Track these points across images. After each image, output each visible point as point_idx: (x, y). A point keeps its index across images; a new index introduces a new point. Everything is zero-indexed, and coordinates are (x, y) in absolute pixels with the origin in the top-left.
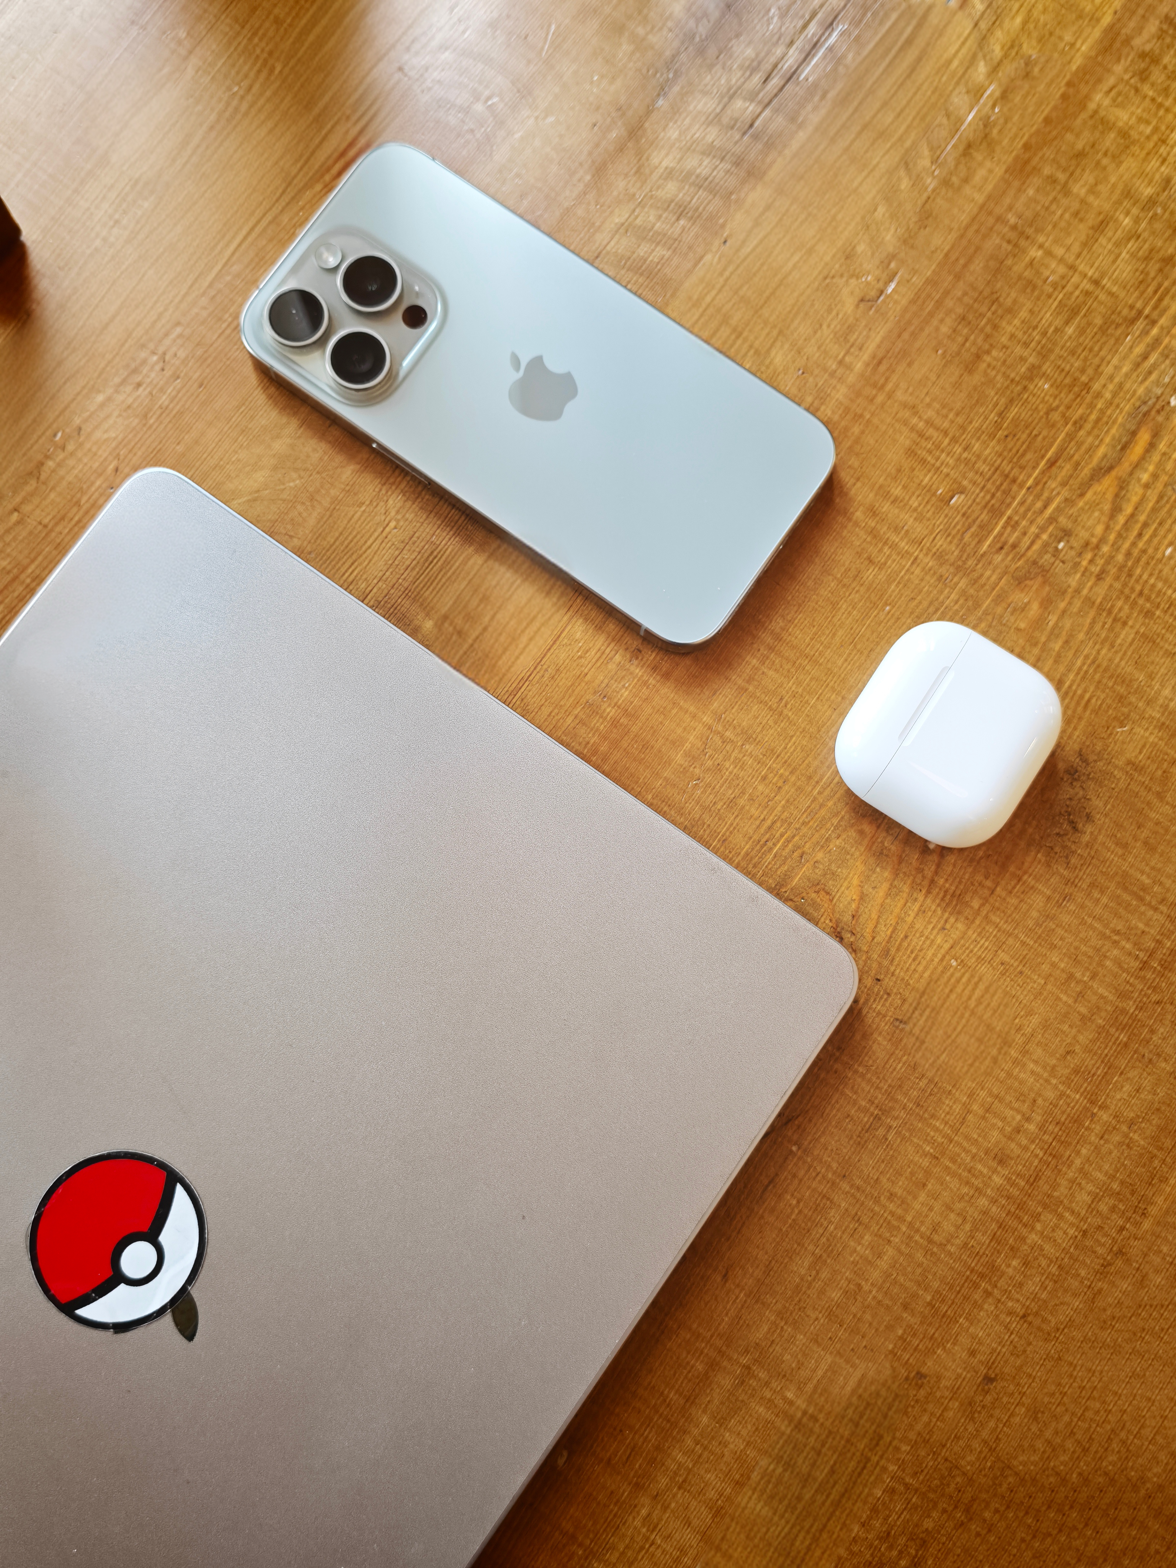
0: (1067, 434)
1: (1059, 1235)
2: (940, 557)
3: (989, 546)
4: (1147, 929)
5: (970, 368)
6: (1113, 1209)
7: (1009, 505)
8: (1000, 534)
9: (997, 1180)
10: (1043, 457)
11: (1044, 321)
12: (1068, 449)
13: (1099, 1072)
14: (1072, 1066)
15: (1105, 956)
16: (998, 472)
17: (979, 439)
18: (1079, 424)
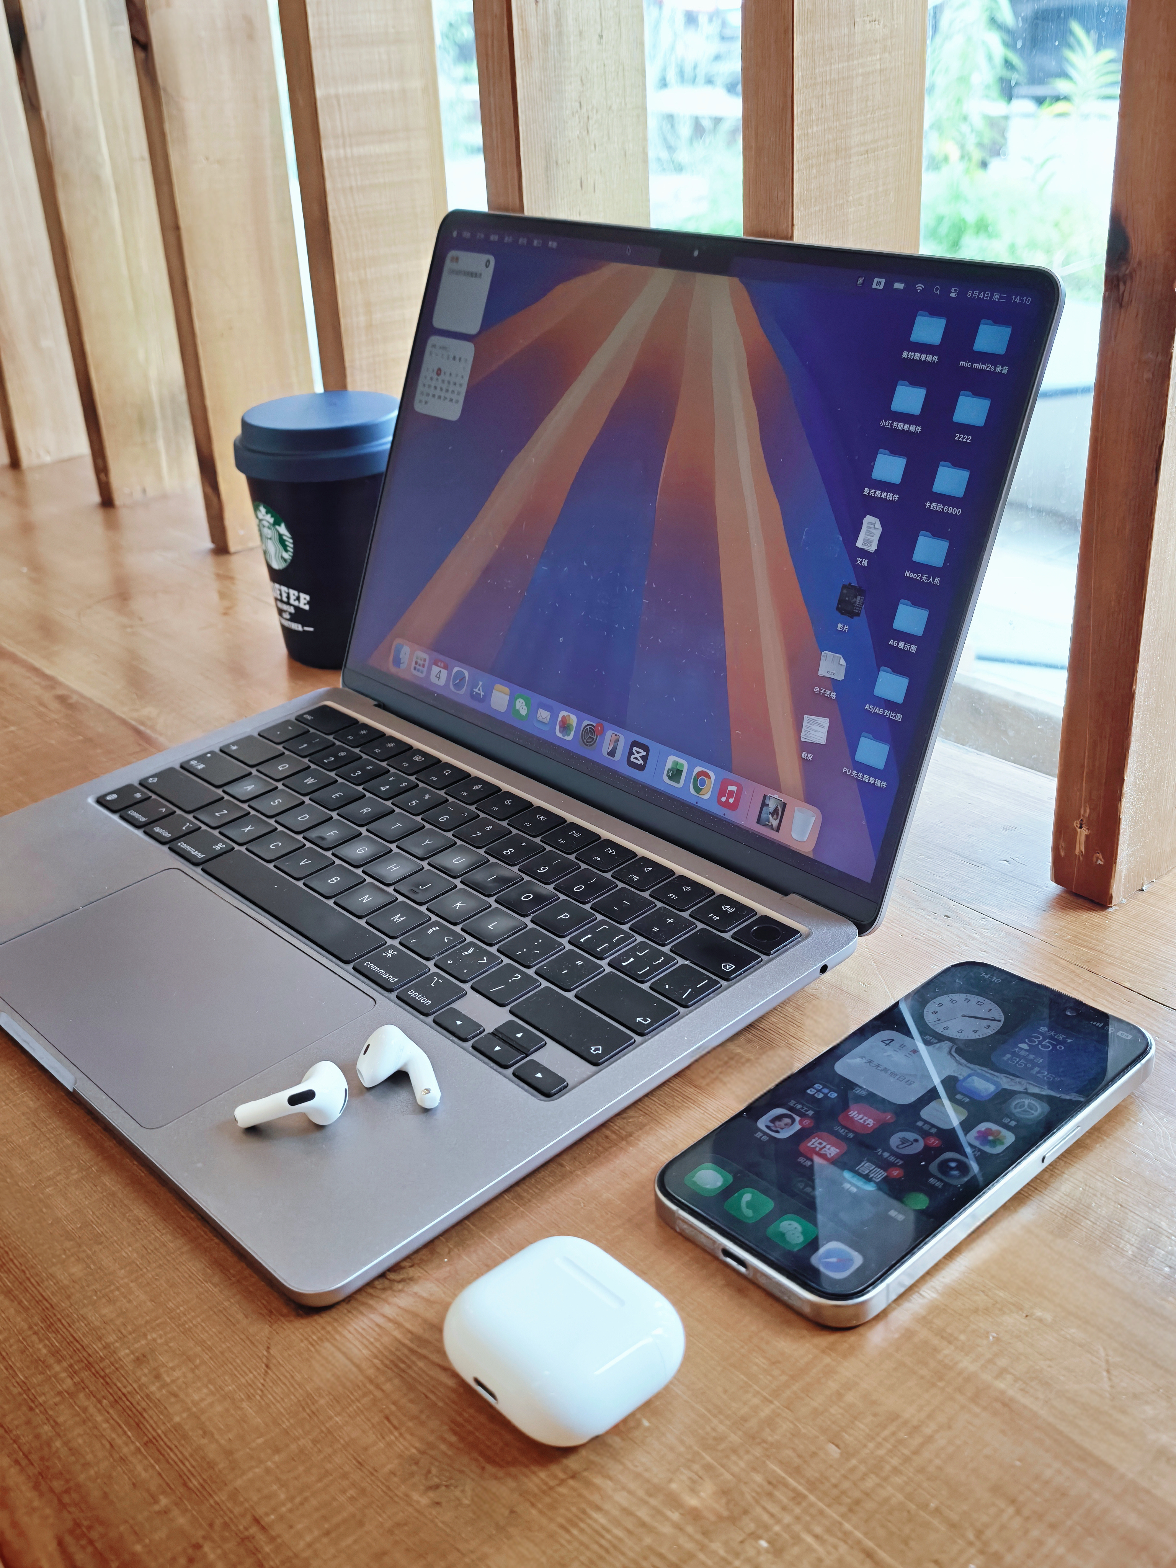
2: (769, 1423)
3: (774, 1471)
4: (293, 1531)
6: (38, 1437)
7: (821, 1500)
9: (123, 1353)
15: (283, 1486)
16: (864, 1496)
17: (908, 1484)
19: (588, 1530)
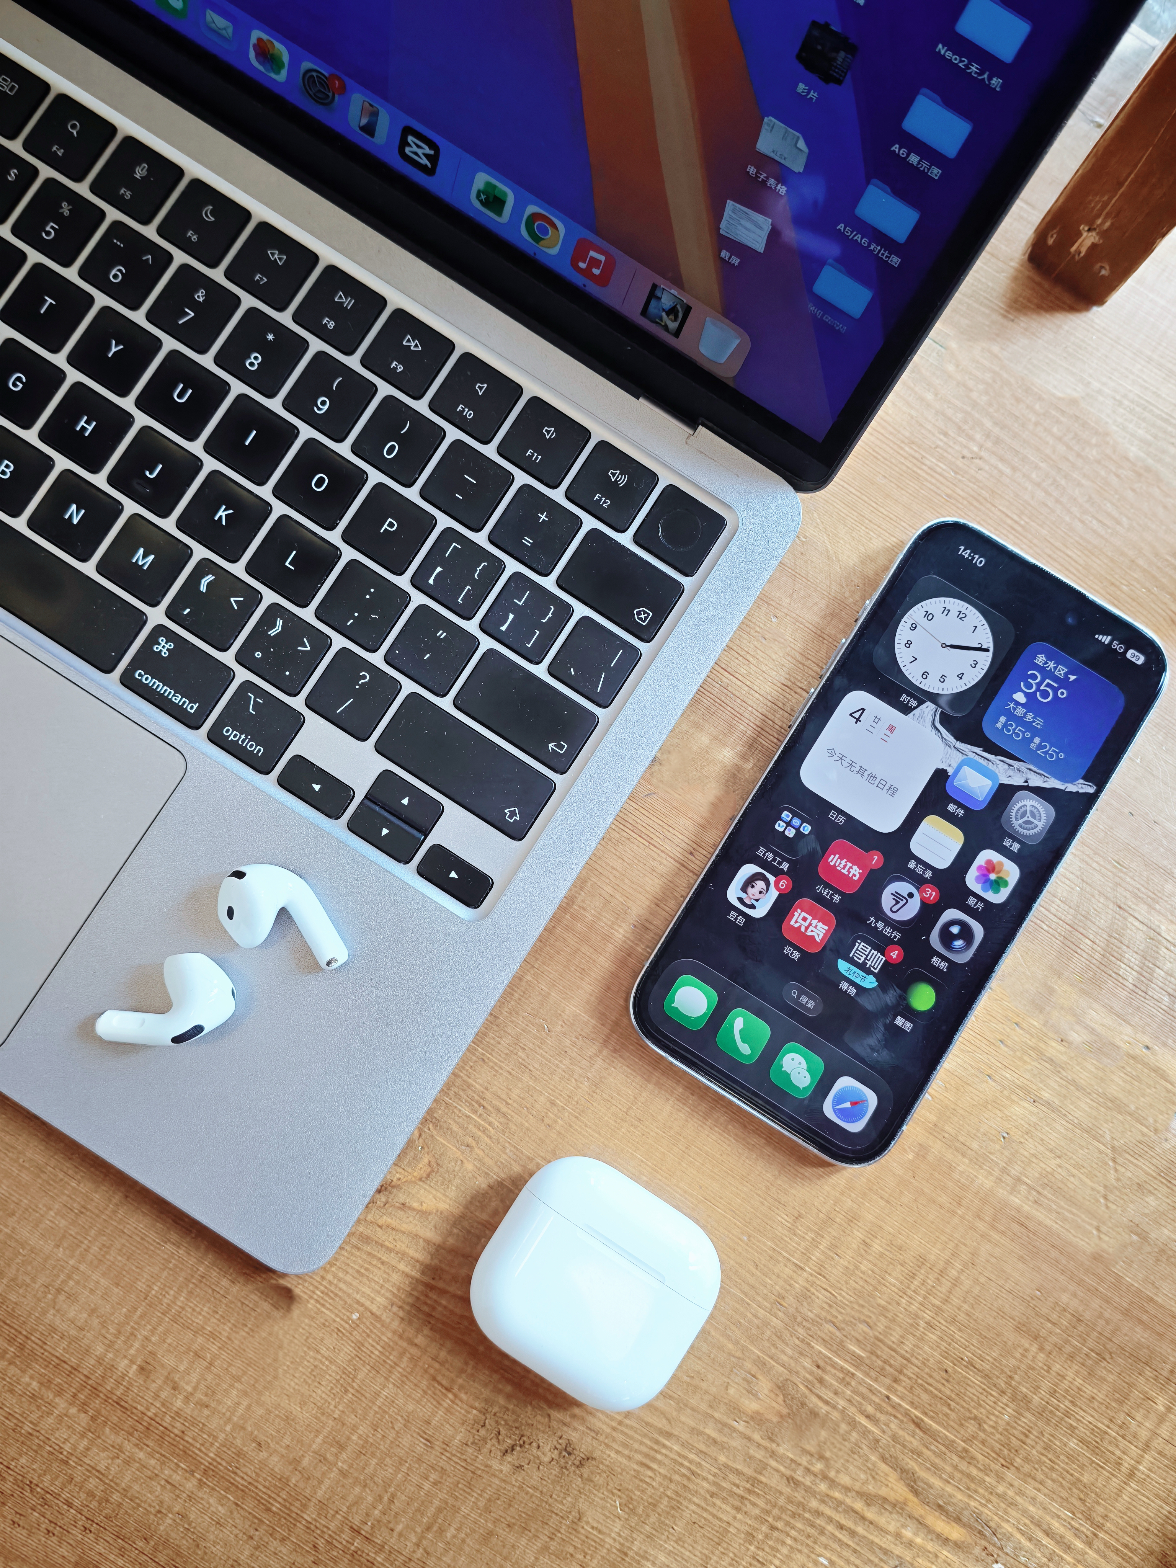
0: (954, 1441)
1: (63, 1433)
2: (804, 1296)
3: (820, 1352)
4: (395, 1534)
5: (1021, 1328)
6: (91, 1494)
7: (867, 1375)
8: (834, 1365)
9: (123, 1364)
10: (926, 1414)
11: (1082, 1413)
12: (935, 1443)
13: (237, 1478)
14: (244, 1449)
15: (365, 1486)
16: (905, 1362)
17: (942, 1339)
18: (964, 1455)
19: (667, 1461)
